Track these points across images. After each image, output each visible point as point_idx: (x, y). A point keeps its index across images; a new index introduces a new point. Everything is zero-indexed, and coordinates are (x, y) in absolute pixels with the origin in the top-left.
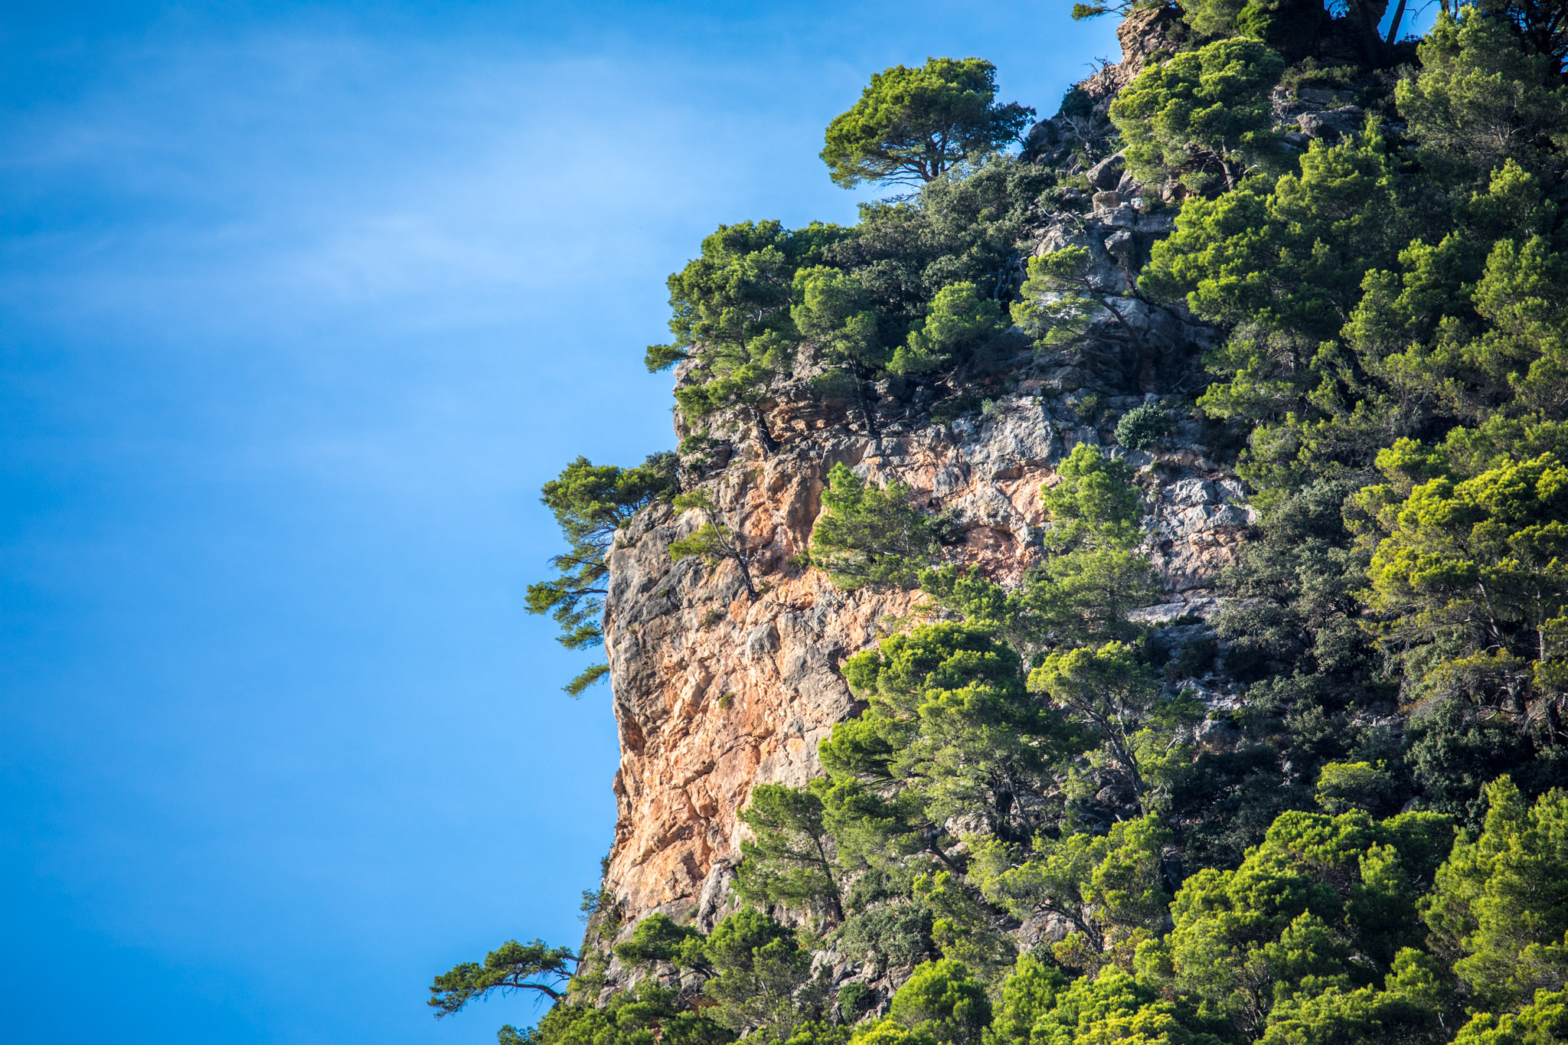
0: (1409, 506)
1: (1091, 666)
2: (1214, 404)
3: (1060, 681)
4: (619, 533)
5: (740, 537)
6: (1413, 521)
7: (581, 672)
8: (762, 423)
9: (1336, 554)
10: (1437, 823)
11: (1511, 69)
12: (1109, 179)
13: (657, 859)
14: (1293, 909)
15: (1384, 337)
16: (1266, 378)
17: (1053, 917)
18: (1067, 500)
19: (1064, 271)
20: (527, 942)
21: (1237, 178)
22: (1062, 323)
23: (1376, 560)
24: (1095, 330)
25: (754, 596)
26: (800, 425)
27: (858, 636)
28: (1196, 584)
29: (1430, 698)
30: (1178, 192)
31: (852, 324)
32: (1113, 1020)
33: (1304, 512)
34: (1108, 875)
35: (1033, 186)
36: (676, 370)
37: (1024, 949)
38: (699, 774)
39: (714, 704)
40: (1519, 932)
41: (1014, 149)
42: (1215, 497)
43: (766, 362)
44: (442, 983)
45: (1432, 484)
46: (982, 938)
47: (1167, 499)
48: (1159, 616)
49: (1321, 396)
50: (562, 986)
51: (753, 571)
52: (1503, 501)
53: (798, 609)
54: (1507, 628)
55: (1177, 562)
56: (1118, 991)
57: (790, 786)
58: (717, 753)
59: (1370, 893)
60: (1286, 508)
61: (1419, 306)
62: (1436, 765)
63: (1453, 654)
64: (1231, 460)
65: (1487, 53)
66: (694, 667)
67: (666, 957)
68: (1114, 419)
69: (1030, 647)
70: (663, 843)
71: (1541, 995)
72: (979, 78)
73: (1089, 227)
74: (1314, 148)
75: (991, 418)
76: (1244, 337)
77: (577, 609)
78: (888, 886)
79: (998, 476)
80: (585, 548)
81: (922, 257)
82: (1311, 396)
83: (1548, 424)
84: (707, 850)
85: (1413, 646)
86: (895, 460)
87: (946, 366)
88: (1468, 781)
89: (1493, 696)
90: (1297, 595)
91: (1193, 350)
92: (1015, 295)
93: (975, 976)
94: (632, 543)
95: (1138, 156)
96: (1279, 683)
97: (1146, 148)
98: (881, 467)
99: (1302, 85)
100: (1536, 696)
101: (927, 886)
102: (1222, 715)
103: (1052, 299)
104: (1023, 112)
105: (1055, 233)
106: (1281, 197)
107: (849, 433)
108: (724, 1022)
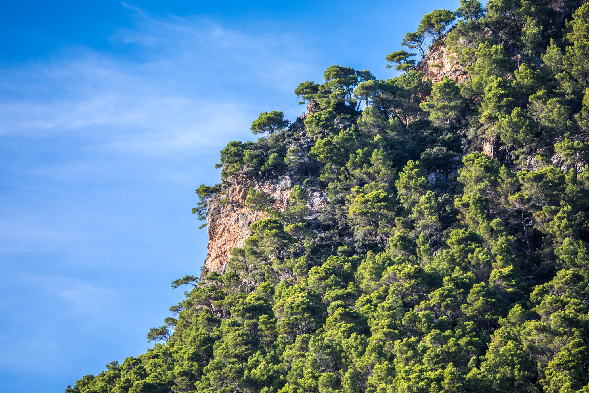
0: (356, 199)
1: (296, 227)
2: (322, 178)
3: (291, 230)
4: (210, 199)
5: (232, 200)
6: (357, 202)
7: (202, 225)
8: (237, 179)
9: (343, 207)
10: (359, 258)
11: (378, 117)
12: (304, 135)
13: (215, 261)
14: (331, 274)
15: (353, 166)
16: (332, 173)
17: (288, 274)
18: (293, 196)
19: (294, 152)
20: (190, 276)
21: (328, 135)
22: (294, 162)
23: (350, 209)
24: (300, 163)
25: (235, 212)
26: (244, 180)
27: (254, 220)
28: (318, 212)
29: (359, 235)
30: (317, 138)
31: (255, 161)
32: (296, 294)
33: (338, 199)
34: (298, 267)
35: (289, 136)
36: (222, 168)
37: (282, 280)
38: (223, 245)
39: (226, 232)
40: (372, 279)
41: (287, 129)
42: (321, 196)
43: (238, 167)
44: (174, 283)
45: (361, 195)
46: (274, 278)
47: (312, 196)
48: (310, 218)
49: (342, 177)
50: (196, 284)
51: (234, 207)
52: (373, 198)
53: (243, 214)
54: (374, 222)
55: (314, 208)
56: (297, 289)
57: (240, 248)
58: (227, 241)
59: (345, 271)
60: (334, 198)
61: (360, 161)
62: (360, 247)
63: (363, 227)
64: (325, 189)
65: (374, 114)
66: (223, 225)
67: (215, 279)
68: (303, 180)
69: (285, 223)
70: (216, 258)
71: (375, 291)
72: (281, 115)
73: (300, 144)
74: (342, 130)
75: (280, 179)
76: (328, 166)
77: (201, 213)
78: (257, 267)
79: (281, 190)
80: (204, 201)
81: (268, 149)
82: (340, 177)
83: (383, 184)
84: (224, 259)
85: (356, 225)
86: (262, 187)
87: (272, 169)
88: (365, 250)
89: (371, 235)
90: (335, 215)
91: (318, 168)
92: (285, 156)
93: (272, 285)
94: (212, 201)
95: (309, 131)
96: (332, 231)
97: (311, 129)
98: (259, 188)
99: (341, 118)
100: (378, 235)
101: (264, 268)
102: (321, 237)
103: (292, 157)
104: (289, 121)
105: (293, 145)
106: (335, 140)
107: (253, 181)
108: (225, 292)
